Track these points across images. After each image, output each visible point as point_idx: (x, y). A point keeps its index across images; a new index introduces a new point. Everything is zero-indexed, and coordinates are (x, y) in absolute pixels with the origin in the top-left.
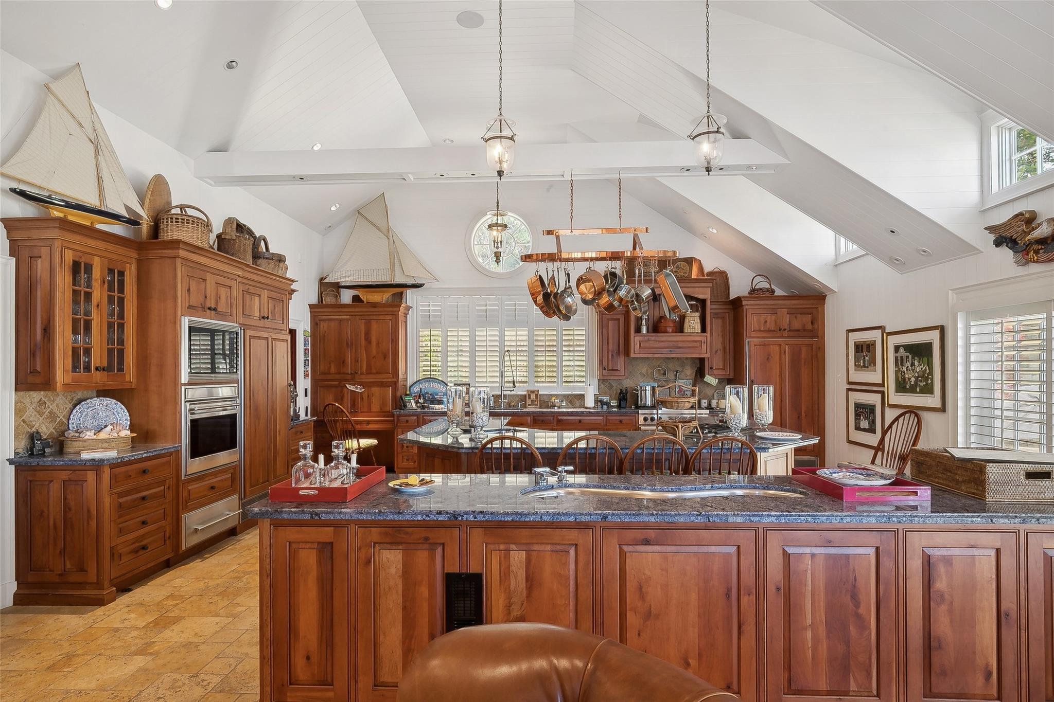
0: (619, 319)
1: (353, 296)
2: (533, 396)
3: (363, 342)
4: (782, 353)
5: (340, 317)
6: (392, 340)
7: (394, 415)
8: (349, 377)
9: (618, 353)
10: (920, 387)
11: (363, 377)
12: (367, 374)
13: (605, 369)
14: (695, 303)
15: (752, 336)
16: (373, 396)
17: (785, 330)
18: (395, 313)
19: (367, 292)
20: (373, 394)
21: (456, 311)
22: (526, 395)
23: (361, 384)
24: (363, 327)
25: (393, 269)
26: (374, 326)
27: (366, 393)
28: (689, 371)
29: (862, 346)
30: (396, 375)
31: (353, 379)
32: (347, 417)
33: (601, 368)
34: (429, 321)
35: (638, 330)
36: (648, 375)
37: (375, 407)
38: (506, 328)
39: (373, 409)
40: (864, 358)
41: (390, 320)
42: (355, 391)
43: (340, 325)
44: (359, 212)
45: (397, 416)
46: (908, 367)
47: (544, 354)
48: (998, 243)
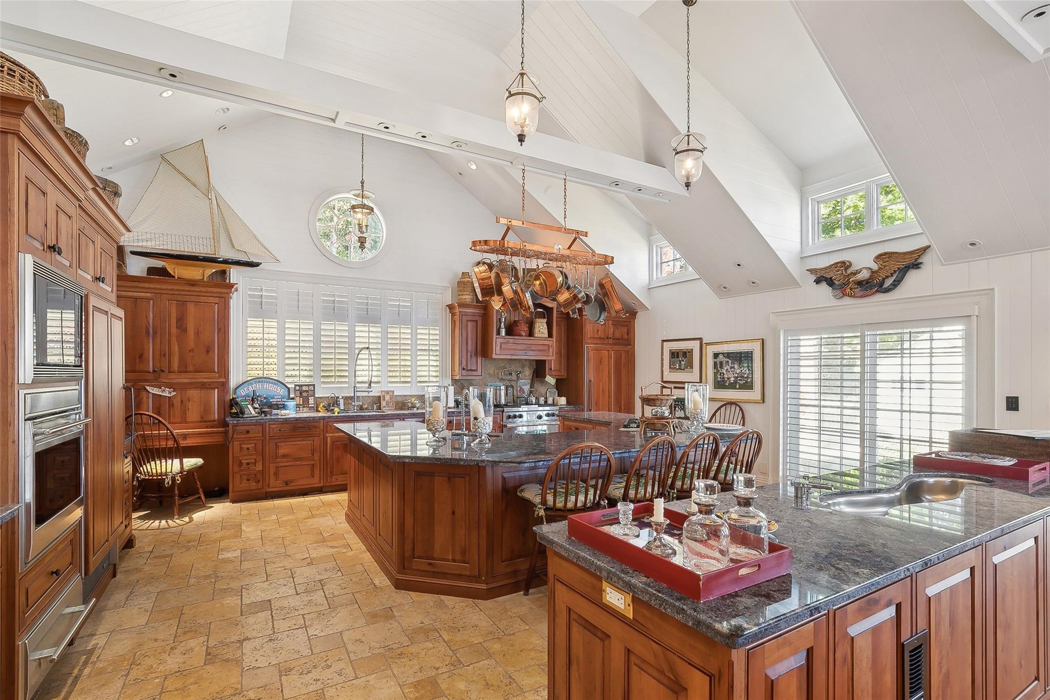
0: (477, 321)
1: (148, 268)
2: (387, 398)
3: (174, 330)
4: (609, 357)
5: (136, 294)
6: (219, 330)
7: (228, 424)
8: (150, 376)
9: (476, 354)
10: (740, 384)
11: (172, 376)
12: (179, 372)
13: (464, 369)
14: (542, 310)
15: (589, 342)
16: (189, 401)
17: (610, 338)
18: (224, 296)
19: (178, 264)
20: (189, 398)
21: (297, 300)
22: (380, 396)
23: (170, 386)
24: (174, 310)
25: (215, 239)
26: (192, 309)
27: (179, 399)
28: (528, 372)
29: (678, 353)
30: (225, 374)
31: (156, 379)
32: (168, 429)
33: (460, 368)
34: (260, 309)
35: (498, 333)
36: (495, 375)
37: (193, 414)
38: (357, 323)
39: (190, 419)
40: (680, 362)
41: (216, 303)
42: (160, 395)
43: (136, 304)
44: (163, 158)
45: (233, 426)
46: (727, 369)
47: (399, 353)
48: (818, 281)
